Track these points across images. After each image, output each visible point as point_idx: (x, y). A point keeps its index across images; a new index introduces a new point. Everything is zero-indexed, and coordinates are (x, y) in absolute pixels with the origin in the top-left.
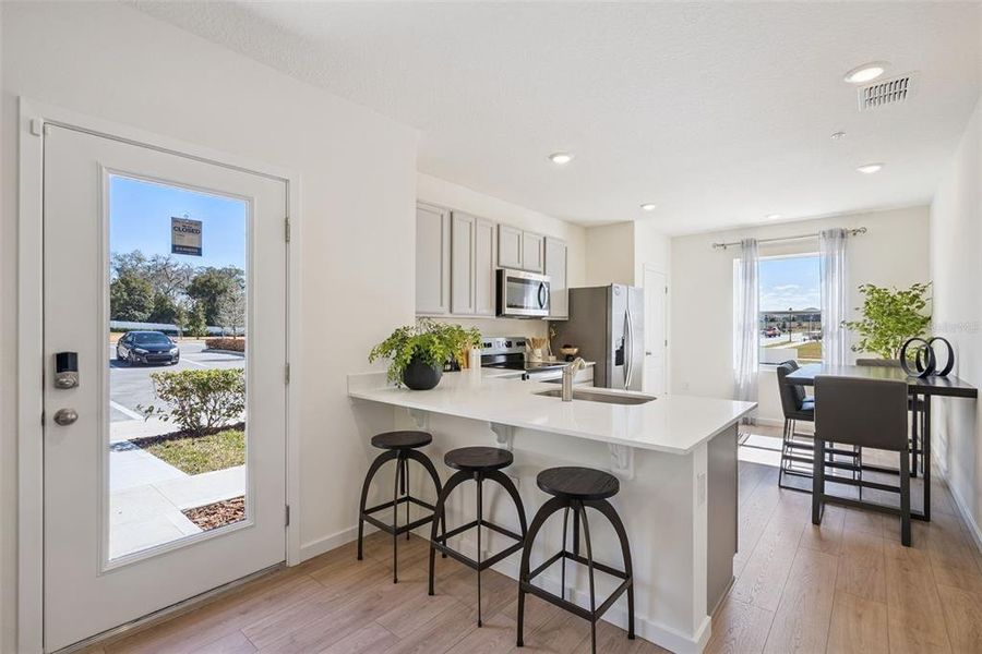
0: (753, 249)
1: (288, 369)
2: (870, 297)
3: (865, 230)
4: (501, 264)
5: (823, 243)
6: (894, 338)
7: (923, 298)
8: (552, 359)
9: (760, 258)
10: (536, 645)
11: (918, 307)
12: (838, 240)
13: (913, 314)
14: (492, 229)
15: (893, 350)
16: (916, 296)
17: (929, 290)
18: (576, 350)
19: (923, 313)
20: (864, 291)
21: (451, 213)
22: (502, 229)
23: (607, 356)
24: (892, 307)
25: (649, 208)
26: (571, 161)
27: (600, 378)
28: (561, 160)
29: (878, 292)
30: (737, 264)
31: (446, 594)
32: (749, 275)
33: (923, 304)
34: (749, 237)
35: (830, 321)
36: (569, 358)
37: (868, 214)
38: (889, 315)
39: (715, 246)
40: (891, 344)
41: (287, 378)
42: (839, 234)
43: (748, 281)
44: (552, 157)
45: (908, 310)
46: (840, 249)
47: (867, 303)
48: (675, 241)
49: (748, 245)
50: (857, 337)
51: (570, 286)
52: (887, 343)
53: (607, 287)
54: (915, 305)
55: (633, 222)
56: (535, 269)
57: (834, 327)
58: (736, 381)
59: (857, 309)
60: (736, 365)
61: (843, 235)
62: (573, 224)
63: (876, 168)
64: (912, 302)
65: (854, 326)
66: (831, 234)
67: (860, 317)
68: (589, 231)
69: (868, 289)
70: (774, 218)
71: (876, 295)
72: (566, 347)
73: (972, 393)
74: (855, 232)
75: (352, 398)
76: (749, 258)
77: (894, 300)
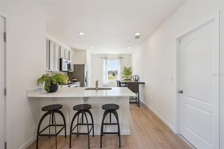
1: (5, 90)
3: (123, 57)
4: (61, 57)
5: (118, 59)
8: (70, 82)
9: (108, 61)
10: (104, 146)
12: (120, 58)
14: (59, 47)
16: (130, 69)
17: (132, 68)
18: (76, 79)
19: (131, 71)
20: (124, 68)
21: (49, 41)
22: (61, 47)
23: (83, 80)
24: (127, 70)
25: (92, 48)
26: (84, 34)
27: (82, 85)
28: (81, 34)
29: (126, 68)
30: (104, 61)
31: (74, 146)
32: (106, 63)
34: (106, 56)
35: (119, 72)
36: (74, 81)
37: (124, 55)
39: (100, 57)
41: (5, 93)
43: (106, 65)
44: (79, 32)
45: (129, 71)
46: (120, 60)
47: (124, 70)
48: (92, 55)
49: (106, 58)
50: (123, 75)
51: (74, 64)
53: (83, 65)
55: (86, 50)
56: (67, 59)
60: (104, 81)
62: (72, 48)
63: (129, 48)
67: (123, 72)
70: (111, 53)
72: (73, 78)
73: (144, 83)
75: (28, 97)
76: (106, 60)
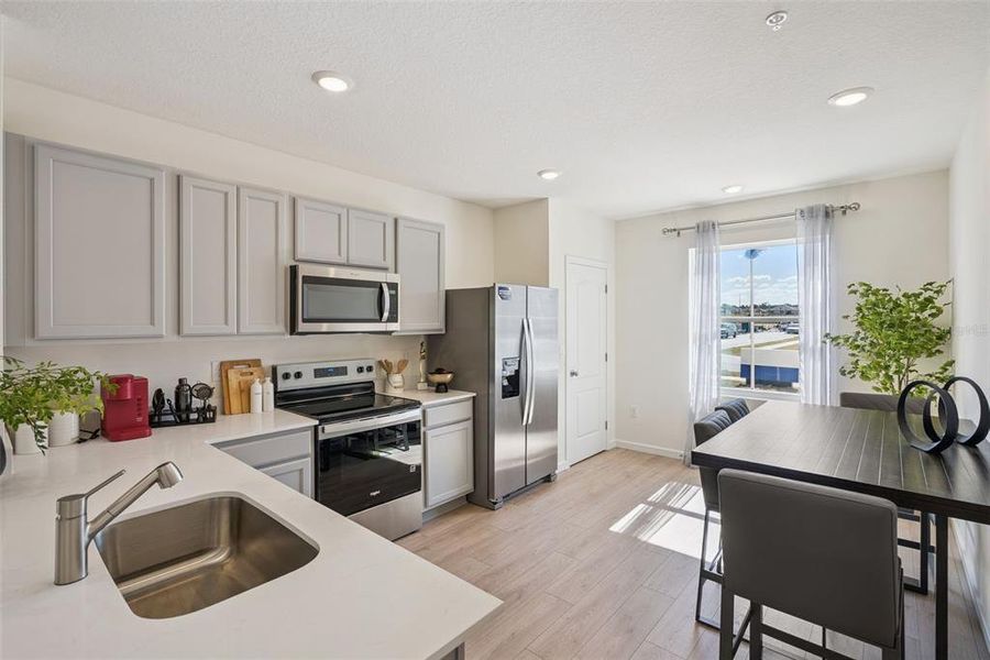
0: (711, 233)
2: (862, 301)
3: (856, 207)
4: (299, 257)
5: (801, 225)
6: (897, 361)
7: (938, 303)
9: (721, 247)
11: (932, 315)
12: (821, 218)
13: (924, 326)
14: (278, 204)
15: (896, 377)
16: (929, 300)
17: (947, 291)
18: (450, 377)
19: (940, 323)
20: (855, 292)
21: (178, 177)
22: (301, 205)
23: (488, 385)
24: (894, 314)
25: (550, 177)
26: (351, 88)
28: (332, 85)
29: (876, 293)
30: (693, 254)
32: (706, 269)
33: (940, 311)
34: (706, 219)
36: (440, 388)
37: (862, 184)
38: (891, 326)
39: (666, 231)
40: (893, 369)
42: (822, 213)
43: (706, 277)
44: (313, 79)
45: (918, 319)
46: (823, 234)
47: (859, 309)
48: (621, 226)
49: (705, 230)
50: (846, 356)
52: (887, 367)
53: (488, 289)
54: (926, 314)
57: (815, 342)
58: (691, 410)
59: (847, 317)
60: (691, 387)
61: (827, 214)
63: (860, 96)
64: (922, 309)
65: (841, 341)
66: (810, 213)
67: (850, 329)
68: (498, 214)
69: (862, 289)
71: (873, 298)
72: (438, 371)
74: (844, 210)
76: (706, 248)
77: (897, 305)
